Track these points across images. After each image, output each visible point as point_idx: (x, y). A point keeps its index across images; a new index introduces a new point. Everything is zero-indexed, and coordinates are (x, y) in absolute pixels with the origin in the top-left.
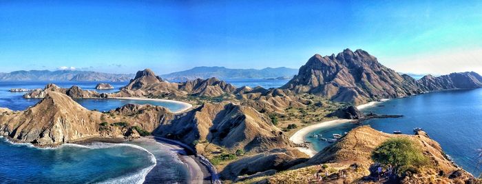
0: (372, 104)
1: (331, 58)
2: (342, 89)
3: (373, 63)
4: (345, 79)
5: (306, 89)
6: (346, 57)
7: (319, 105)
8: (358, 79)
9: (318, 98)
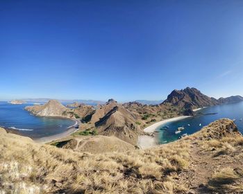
0: (199, 109)
1: (181, 91)
2: (186, 103)
3: (199, 93)
4: (187, 99)
5: (170, 104)
6: (187, 90)
7: (175, 110)
8: (193, 99)
9: (174, 108)
